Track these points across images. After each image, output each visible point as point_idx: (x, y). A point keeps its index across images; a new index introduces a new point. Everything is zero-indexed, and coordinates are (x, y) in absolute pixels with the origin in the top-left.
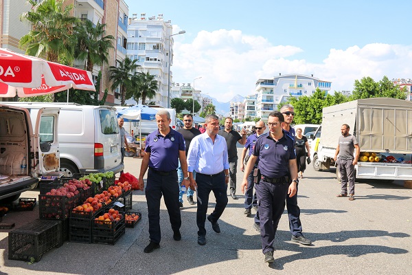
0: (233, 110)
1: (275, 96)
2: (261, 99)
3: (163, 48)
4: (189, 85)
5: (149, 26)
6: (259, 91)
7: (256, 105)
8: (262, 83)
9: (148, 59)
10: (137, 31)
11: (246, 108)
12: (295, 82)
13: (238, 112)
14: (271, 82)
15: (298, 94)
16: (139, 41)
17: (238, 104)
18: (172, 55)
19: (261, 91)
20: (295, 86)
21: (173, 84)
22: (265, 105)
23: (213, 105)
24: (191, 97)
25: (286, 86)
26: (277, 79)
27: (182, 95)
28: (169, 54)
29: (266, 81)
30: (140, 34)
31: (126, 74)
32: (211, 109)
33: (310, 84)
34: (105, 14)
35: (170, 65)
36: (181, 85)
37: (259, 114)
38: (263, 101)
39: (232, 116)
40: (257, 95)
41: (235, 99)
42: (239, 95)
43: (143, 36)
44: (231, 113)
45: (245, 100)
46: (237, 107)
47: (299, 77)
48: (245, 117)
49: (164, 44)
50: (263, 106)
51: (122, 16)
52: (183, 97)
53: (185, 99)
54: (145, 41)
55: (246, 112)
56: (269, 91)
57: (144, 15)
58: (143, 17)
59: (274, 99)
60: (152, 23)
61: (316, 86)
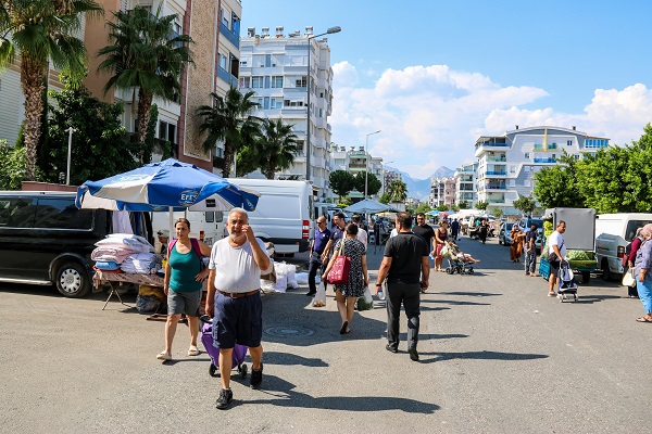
0: (436, 191)
1: (508, 165)
2: (485, 170)
3: (313, 84)
4: (362, 149)
5: (288, 47)
6: (480, 156)
7: (474, 182)
8: (487, 143)
9: (287, 103)
10: (268, 56)
11: (458, 187)
12: (544, 141)
13: (445, 193)
14: (501, 141)
15: (550, 160)
16: (272, 72)
17: (445, 180)
18: (331, 97)
19: (485, 158)
20: (545, 146)
21: (335, 148)
22: (492, 180)
23: (403, 181)
24: (364, 169)
25: (528, 147)
26: (512, 135)
27: (350, 166)
28: (326, 95)
29: (492, 139)
30: (274, 60)
31: (231, 119)
32: (398, 188)
33: (570, 143)
34: (189, 7)
35: (328, 114)
36: (348, 149)
37: (482, 197)
38: (488, 173)
39: (435, 200)
40: (476, 165)
41: (438, 174)
42: (445, 168)
43: (278, 64)
44: (432, 195)
45: (456, 174)
46: (442, 185)
47: (551, 131)
48: (457, 203)
49: (315, 77)
50: (487, 182)
51: (227, 15)
52: (352, 169)
53: (355, 172)
54: (283, 73)
55: (458, 193)
56: (498, 156)
57: (281, 29)
58: (279, 33)
59: (508, 170)
60: (295, 42)
61: (581, 146)
